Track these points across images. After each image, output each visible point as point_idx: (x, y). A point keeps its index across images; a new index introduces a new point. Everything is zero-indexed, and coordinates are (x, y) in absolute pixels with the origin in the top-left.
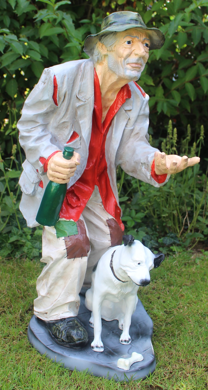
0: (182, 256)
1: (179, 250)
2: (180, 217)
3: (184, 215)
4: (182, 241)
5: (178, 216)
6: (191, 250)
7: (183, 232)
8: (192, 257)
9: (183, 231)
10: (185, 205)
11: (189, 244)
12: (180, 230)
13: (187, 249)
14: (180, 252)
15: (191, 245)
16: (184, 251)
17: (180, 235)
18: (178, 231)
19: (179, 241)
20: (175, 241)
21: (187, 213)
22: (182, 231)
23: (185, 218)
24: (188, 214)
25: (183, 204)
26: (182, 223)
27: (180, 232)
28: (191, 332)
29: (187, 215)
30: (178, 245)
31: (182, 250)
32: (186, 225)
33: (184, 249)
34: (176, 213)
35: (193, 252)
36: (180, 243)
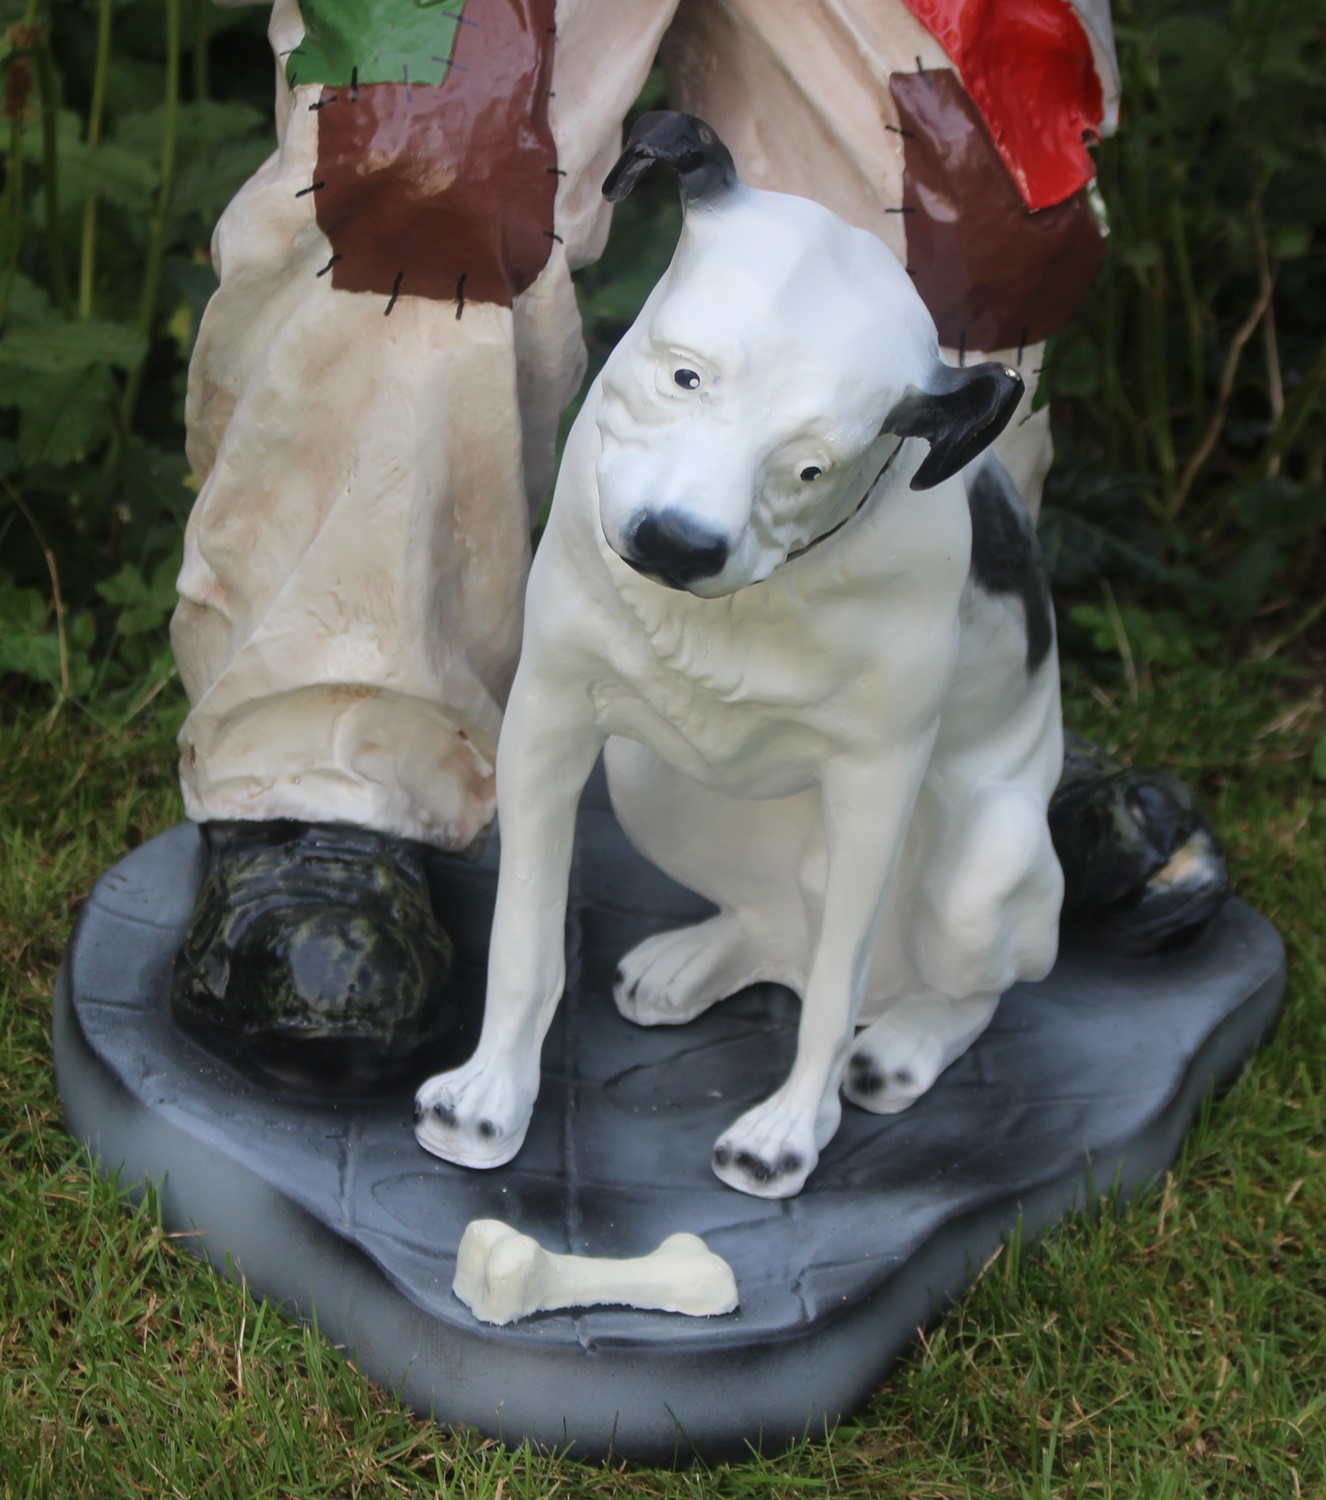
0: (1177, 703)
1: (1155, 646)
2: (1198, 318)
3: (1231, 305)
4: (1192, 559)
5: (1176, 308)
6: (1280, 652)
7: (1212, 481)
8: (1287, 720)
9: (1212, 457)
10: (1254, 207)
11: (1267, 599)
12: (1183, 451)
13: (1240, 649)
14: (1159, 670)
15: (1282, 602)
16: (1202, 654)
17: (1176, 501)
18: (1168, 461)
19: (1171, 557)
20: (1128, 551)
21: (1267, 285)
22: (1199, 459)
23: (1243, 336)
24: (1279, 301)
25: (1231, 195)
26: (1211, 389)
27: (1181, 469)
28: (1204, 1435)
29: (1262, 306)
30: (1156, 598)
31: (1184, 647)
32: (1251, 402)
33: (1211, 640)
34: (1150, 271)
35: (1303, 673)
36: (1182, 575)
